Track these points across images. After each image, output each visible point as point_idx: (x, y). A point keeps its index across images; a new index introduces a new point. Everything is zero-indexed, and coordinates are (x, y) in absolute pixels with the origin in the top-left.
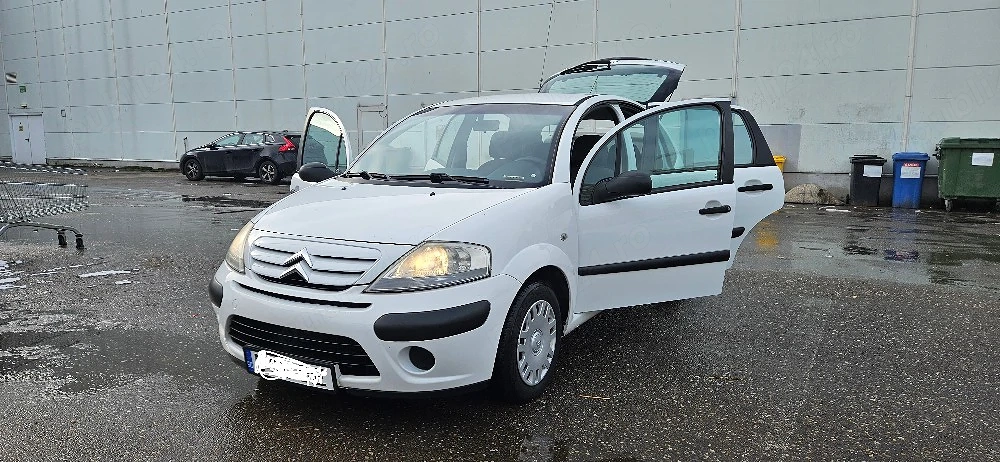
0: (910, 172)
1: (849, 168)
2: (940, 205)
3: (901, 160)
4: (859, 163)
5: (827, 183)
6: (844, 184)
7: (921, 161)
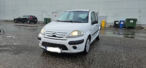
0: (122, 23)
1: (114, 22)
2: (126, 28)
3: (121, 21)
4: (115, 22)
5: (111, 24)
6: (113, 25)
7: (123, 21)
